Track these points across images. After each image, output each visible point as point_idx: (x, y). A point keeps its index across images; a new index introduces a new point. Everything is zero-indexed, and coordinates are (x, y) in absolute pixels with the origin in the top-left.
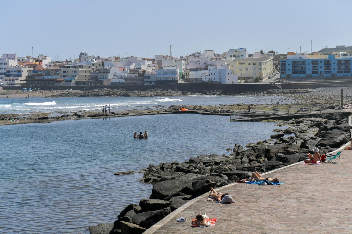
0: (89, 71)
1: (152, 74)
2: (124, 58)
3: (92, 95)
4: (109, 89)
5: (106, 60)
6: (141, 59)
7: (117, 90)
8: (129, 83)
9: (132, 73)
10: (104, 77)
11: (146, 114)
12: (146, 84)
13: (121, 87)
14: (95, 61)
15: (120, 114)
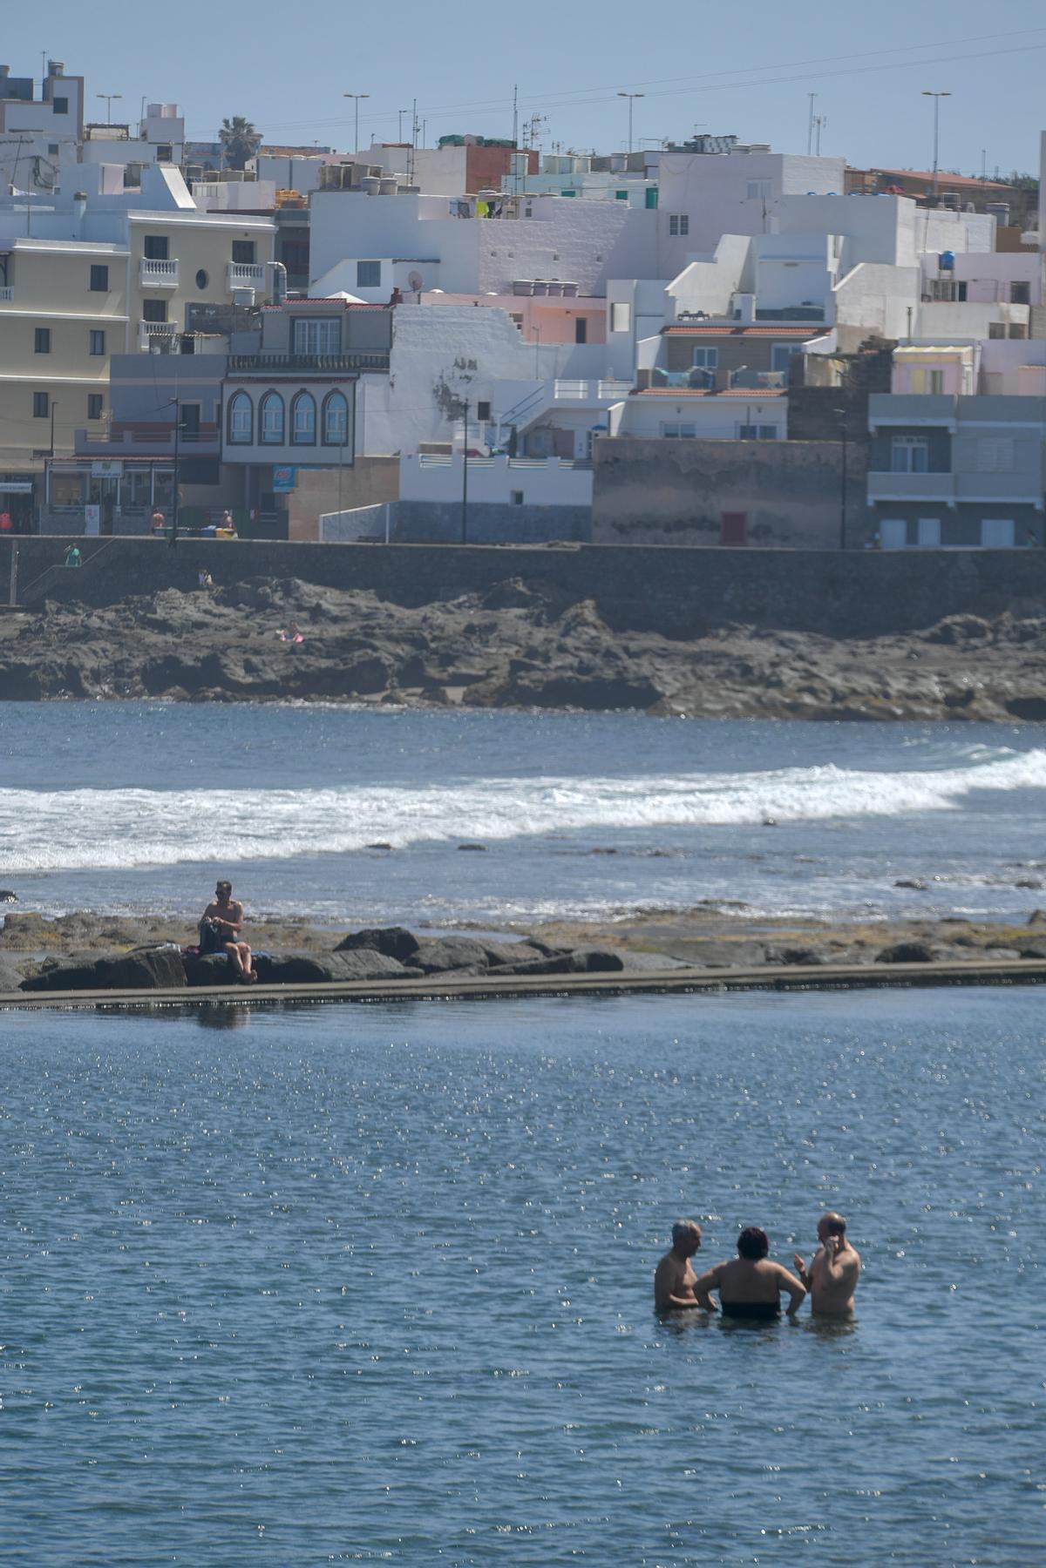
0: (98, 337)
1: (987, 399)
2: (599, 164)
3: (118, 670)
4: (364, 600)
5: (345, 178)
6: (835, 186)
7: (475, 617)
8: (649, 524)
9: (695, 383)
10: (304, 426)
11: (868, 965)
12: (893, 535)
13: (529, 566)
14: (184, 200)
15: (494, 959)
